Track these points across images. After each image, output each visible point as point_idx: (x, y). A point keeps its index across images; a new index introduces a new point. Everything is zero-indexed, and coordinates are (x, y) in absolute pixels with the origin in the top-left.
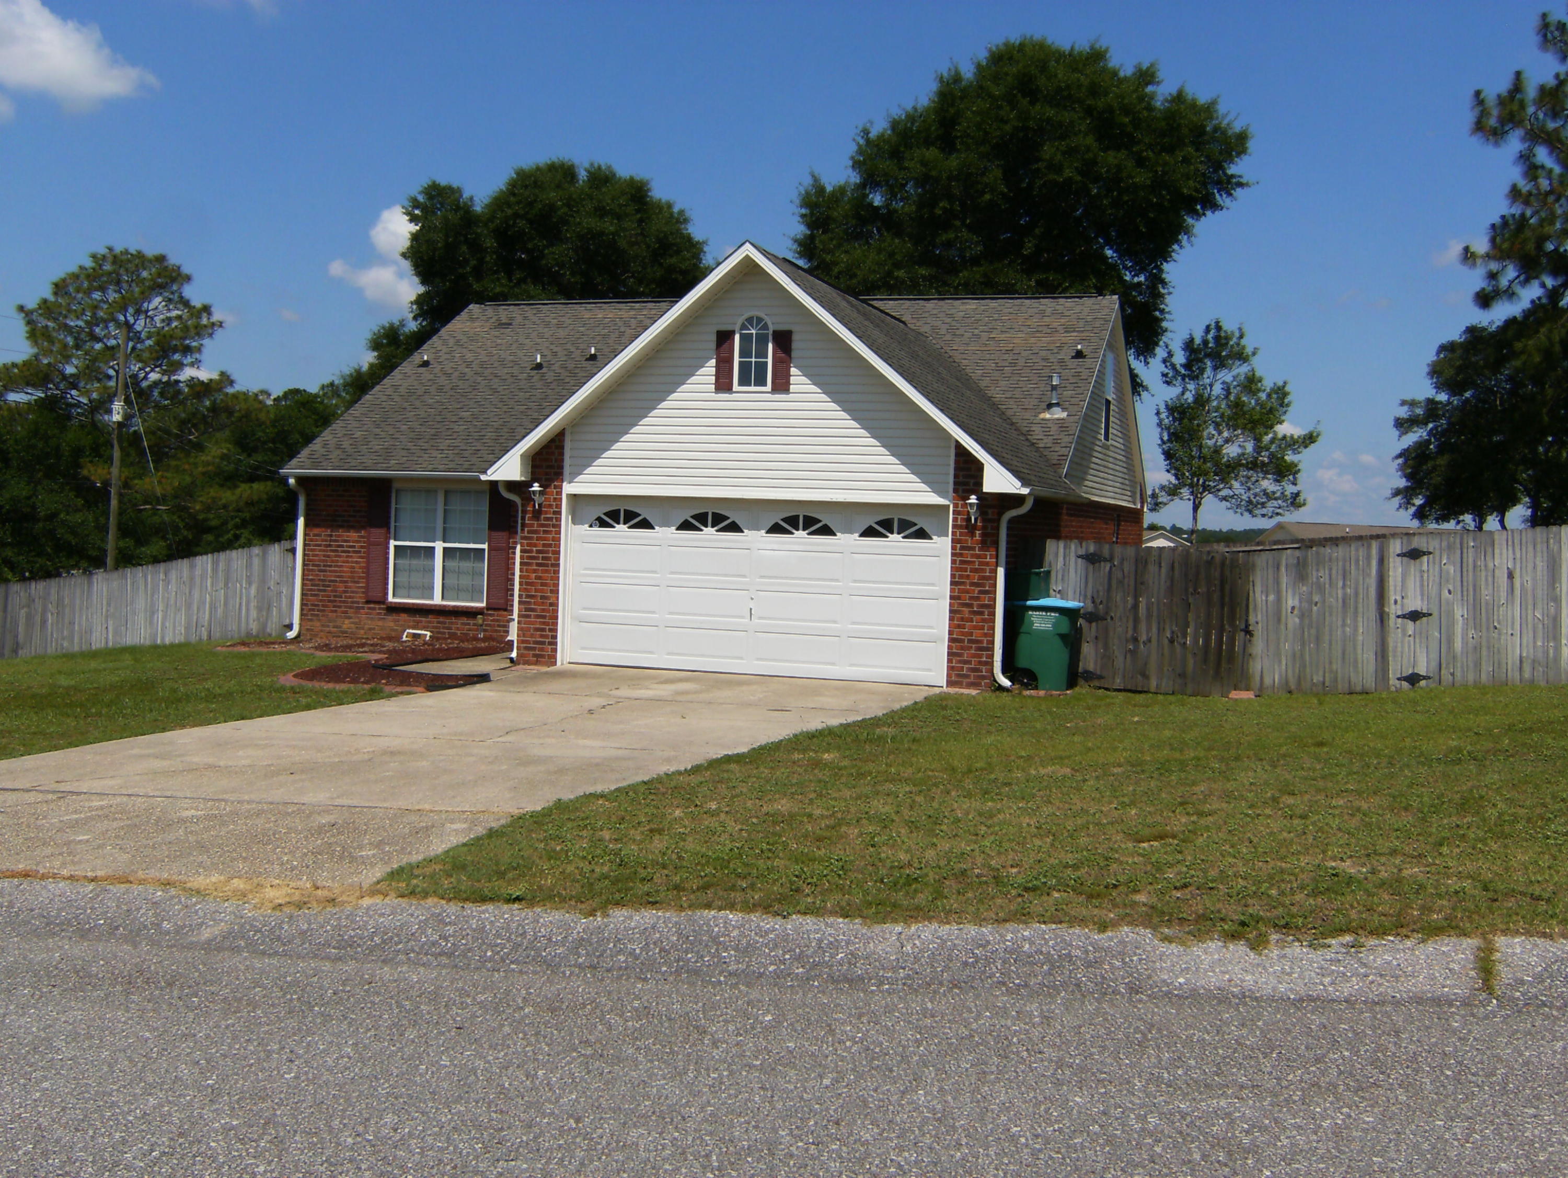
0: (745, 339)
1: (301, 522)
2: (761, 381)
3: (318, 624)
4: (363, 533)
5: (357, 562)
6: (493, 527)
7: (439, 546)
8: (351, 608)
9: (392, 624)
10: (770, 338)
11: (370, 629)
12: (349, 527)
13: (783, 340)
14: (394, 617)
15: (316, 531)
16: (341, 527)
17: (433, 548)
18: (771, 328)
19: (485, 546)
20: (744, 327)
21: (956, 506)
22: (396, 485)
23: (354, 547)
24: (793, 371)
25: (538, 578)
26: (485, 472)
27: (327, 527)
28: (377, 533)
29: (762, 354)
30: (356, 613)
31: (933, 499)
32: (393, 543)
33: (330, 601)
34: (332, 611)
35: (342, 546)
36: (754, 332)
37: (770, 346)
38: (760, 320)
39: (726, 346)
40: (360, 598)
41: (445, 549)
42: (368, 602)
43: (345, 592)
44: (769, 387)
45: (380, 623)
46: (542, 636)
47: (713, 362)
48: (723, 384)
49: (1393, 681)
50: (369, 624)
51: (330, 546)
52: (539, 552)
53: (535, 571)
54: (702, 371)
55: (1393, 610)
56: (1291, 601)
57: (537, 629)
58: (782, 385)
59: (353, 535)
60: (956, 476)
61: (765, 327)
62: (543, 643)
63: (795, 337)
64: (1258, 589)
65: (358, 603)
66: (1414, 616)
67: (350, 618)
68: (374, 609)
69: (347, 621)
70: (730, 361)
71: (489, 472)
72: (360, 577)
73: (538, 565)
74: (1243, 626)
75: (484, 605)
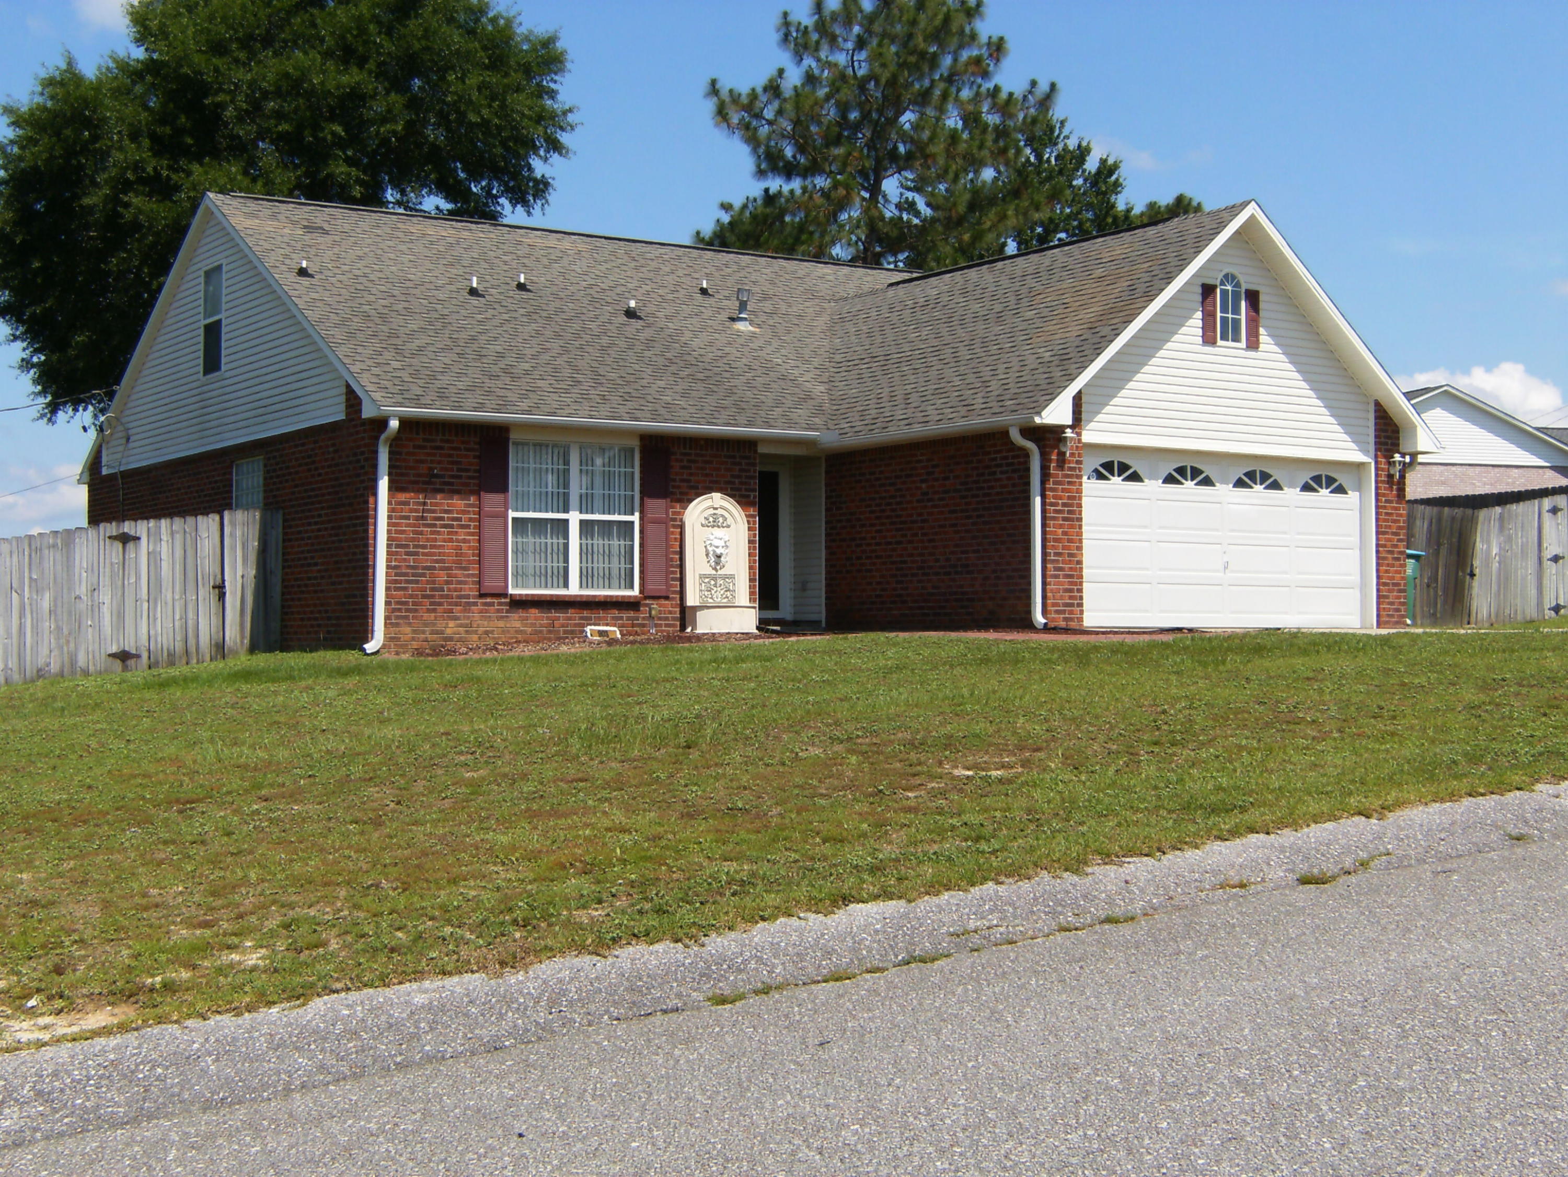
0: (1224, 293)
1: (383, 484)
2: (1236, 339)
3: (408, 630)
4: (472, 500)
5: (464, 541)
6: (645, 493)
7: (574, 518)
8: (457, 604)
9: (517, 624)
10: (1243, 296)
11: (487, 633)
12: (453, 491)
13: (1253, 298)
14: (521, 613)
15: (402, 497)
16: (441, 491)
17: (567, 521)
18: (1244, 287)
19: (636, 518)
20: (1222, 283)
21: (1376, 463)
22: (514, 436)
23: (459, 519)
24: (1262, 331)
25: (1065, 533)
26: (1039, 413)
27: (419, 491)
28: (491, 500)
29: (1236, 311)
30: (465, 611)
31: (1357, 456)
32: (512, 514)
33: (424, 597)
34: (429, 611)
35: (442, 519)
36: (1229, 288)
37: (1243, 304)
38: (1234, 277)
39: (1209, 300)
40: (470, 590)
41: (581, 522)
42: (482, 596)
43: (447, 582)
44: (1243, 344)
45: (501, 624)
46: (1071, 598)
47: (1199, 314)
48: (1209, 339)
49: (1547, 612)
50: (483, 625)
51: (423, 518)
52: (1064, 505)
53: (1061, 526)
54: (1191, 322)
55: (1548, 554)
56: (1495, 551)
57: (1066, 590)
58: (1253, 344)
59: (458, 503)
60: (1376, 437)
61: (1238, 285)
62: (1072, 605)
63: (1262, 298)
64: (1478, 539)
65: (468, 597)
66: (1556, 559)
67: (457, 618)
68: (492, 604)
69: (451, 624)
70: (1214, 315)
71: (1044, 414)
72: (469, 562)
73: (1064, 519)
74: (1468, 571)
75: (636, 592)
